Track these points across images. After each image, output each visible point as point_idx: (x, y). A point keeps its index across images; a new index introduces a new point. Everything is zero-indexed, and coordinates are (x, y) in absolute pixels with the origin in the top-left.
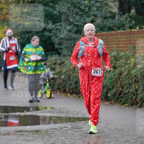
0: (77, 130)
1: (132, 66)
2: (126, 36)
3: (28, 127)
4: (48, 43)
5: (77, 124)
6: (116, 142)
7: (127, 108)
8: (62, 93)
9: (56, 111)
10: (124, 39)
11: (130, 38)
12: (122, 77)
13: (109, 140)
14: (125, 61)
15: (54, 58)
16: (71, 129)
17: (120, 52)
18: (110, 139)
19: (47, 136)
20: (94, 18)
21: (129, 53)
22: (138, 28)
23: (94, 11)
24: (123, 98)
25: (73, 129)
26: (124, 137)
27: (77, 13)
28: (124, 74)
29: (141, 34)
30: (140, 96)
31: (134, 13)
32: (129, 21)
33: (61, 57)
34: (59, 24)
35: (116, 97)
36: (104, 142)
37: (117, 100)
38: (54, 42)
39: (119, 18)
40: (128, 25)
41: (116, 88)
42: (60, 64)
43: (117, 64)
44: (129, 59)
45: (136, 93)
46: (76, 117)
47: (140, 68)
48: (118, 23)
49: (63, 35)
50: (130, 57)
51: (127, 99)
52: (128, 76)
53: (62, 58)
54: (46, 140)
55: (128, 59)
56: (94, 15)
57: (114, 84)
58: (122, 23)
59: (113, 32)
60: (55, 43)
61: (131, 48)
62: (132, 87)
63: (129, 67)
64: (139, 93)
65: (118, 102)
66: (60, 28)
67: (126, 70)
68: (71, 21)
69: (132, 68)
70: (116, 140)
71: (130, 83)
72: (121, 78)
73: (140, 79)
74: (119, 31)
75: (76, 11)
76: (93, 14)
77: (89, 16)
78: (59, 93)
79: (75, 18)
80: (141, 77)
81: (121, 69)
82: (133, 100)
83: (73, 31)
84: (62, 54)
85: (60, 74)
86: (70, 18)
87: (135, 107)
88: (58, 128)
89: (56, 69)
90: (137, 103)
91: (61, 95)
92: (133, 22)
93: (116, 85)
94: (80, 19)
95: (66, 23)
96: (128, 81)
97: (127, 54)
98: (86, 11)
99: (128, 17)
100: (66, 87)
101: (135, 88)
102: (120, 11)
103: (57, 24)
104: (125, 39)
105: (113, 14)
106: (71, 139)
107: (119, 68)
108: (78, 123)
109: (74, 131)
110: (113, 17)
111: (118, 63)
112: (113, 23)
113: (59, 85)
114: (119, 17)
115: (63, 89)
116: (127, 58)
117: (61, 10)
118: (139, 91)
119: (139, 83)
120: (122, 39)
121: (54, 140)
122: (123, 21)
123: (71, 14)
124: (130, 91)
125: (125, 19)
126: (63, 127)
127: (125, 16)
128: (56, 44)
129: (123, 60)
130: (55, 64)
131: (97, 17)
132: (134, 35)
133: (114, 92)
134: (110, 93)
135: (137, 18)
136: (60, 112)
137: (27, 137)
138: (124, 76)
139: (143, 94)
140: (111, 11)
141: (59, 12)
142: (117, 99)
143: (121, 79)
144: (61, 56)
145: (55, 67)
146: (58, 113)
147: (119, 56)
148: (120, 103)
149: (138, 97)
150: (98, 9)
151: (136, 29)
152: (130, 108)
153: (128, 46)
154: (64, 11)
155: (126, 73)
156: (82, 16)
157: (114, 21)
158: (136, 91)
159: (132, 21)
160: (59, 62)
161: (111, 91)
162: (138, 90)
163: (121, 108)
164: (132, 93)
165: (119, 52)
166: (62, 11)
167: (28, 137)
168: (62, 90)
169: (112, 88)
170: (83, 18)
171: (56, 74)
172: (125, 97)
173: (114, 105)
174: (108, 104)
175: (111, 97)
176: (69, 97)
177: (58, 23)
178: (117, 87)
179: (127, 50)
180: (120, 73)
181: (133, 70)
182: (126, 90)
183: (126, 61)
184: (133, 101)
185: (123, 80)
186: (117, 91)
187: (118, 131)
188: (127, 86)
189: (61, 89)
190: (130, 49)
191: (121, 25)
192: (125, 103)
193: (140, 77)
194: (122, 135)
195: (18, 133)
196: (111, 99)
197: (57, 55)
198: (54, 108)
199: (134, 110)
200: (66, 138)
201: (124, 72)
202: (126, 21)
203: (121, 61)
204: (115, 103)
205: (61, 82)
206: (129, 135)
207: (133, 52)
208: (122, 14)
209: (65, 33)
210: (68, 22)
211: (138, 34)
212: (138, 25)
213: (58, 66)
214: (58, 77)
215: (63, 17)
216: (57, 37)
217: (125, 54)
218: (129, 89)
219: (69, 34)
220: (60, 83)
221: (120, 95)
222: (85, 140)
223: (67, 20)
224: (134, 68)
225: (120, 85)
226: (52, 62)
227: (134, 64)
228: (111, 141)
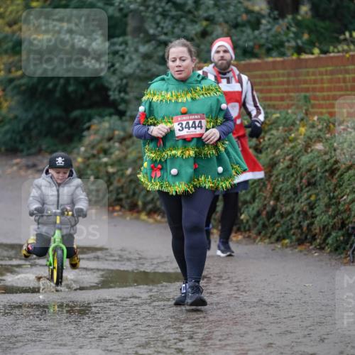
0: (162, 303)
1: (301, 145)
2: (285, 72)
3: (41, 297)
4: (92, 86)
5: (164, 290)
6: (260, 333)
7: (288, 251)
8: (128, 213)
9: (112, 255)
10: (281, 79)
11: (297, 75)
12: (275, 172)
13: (243, 329)
14: (283, 134)
15: (106, 125)
16: (149, 301)
17: (273, 111)
18: (245, 326)
19: (89, 317)
20: (207, 26)
21: (295, 114)
22: (316, 51)
23: (208, 8)
24: (279, 225)
25: (154, 301)
26: (278, 321)
27: (165, 13)
28: (282, 166)
29: (323, 67)
30: (321, 220)
31: (306, 13)
32: (294, 33)
33: (126, 121)
34: (121, 39)
35: (261, 222)
36: (231, 334)
37: (264, 230)
38: (106, 84)
39: (269, 27)
40: (293, 44)
41: (262, 201)
42: (122, 140)
43: (264, 140)
44: (294, 129)
45: (310, 213)
46: (161, 271)
47: (321, 150)
48: (267, 39)
49: (131, 68)
50: (296, 124)
51: (288, 227)
52: (291, 170)
53: (127, 124)
54: (86, 329)
55: (292, 127)
56: (207, 19)
57: (255, 190)
58: (278, 38)
59: (254, 61)
60: (109, 86)
61: (299, 101)
62: (301, 197)
63: (292, 147)
64: (318, 213)
65: (266, 234)
66: (123, 50)
67: (285, 156)
68: (151, 31)
69: (300, 151)
70: (260, 330)
71: (297, 189)
72: (274, 176)
73: (321, 177)
74: (270, 59)
75: (162, 7)
76: (205, 15)
77: (195, 19)
78: (120, 210)
79: (162, 25)
80: (323, 173)
81: (275, 152)
82: (302, 230)
83: (155, 58)
84: (128, 113)
85: (121, 165)
86: (147, 26)
87: (309, 247)
88: (114, 298)
89: (112, 150)
90: (314, 238)
91: (123, 217)
92: (306, 37)
93: (261, 193)
94: (173, 28)
95: (139, 37)
96: (290, 182)
97: (288, 116)
98: (187, 8)
99: (293, 25)
100: (136, 197)
101: (308, 201)
102: (272, 9)
103: (115, 40)
104: (285, 79)
105: (254, 15)
106: (149, 326)
107: (269, 150)
108: (166, 286)
109: (154, 307)
110: (256, 24)
111: (266, 139)
112: (256, 38)
113: (120, 191)
114: (269, 22)
115: (129, 201)
116: (287, 126)
117: (125, 4)
118: (318, 208)
119: (319, 187)
120: (276, 79)
121: (106, 328)
122: (280, 33)
123: (151, 15)
124: (295, 208)
125: (285, 28)
126: (129, 296)
127: (286, 20)
128: (113, 89)
129: (278, 130)
130: (110, 139)
131: (215, 24)
132: (306, 67)
133: (256, 209)
134: (246, 212)
135: (315, 26)
136: (121, 259)
137: (37, 319)
138: (282, 169)
139: (327, 216)
140: (251, 8)
141: (121, 10)
142: (264, 226)
143: (273, 178)
144: (124, 118)
145: (110, 147)
146: (115, 260)
147: (269, 121)
148: (270, 237)
149: (316, 222)
150: (218, 3)
151: (312, 54)
152: (297, 250)
153: (291, 97)
154: (132, 7)
155: (287, 163)
156: (178, 21)
157: (257, 32)
158: (312, 207)
159: (303, 33)
160: (119, 135)
161: (247, 207)
162: (316, 205)
163: (273, 250)
164: (301, 213)
165: (269, 111)
166: (128, 8)
167: (41, 320)
168: (126, 203)
169: (252, 201)
170: (181, 26)
171: (112, 165)
172: (282, 222)
173: (255, 241)
174: (241, 240)
175: (247, 221)
176: (143, 220)
177: (118, 36)
178: (263, 198)
179: (289, 107)
180: (271, 162)
181: (303, 155)
182: (286, 206)
183: (286, 133)
184: (302, 233)
185: (278, 180)
186: (265, 209)
187: (265, 307)
188: (288, 196)
189: (124, 202)
190: (295, 102)
191: (274, 43)
192: (284, 238)
193: (320, 174)
194: (273, 316)
195: (17, 311)
196: (249, 226)
197: (115, 118)
198: (107, 249)
199: (305, 255)
200: (136, 325)
201: (282, 160)
202: (286, 34)
203: (274, 132)
204: (259, 238)
205: (125, 185)
206: (293, 317)
207: (304, 111)
208: (277, 16)
209: (135, 63)
210: (142, 35)
211: (316, 67)
212: (317, 44)
213: (117, 145)
214: (118, 171)
215: (132, 23)
216: (114, 72)
217: (284, 114)
218: (294, 203)
219: (146, 65)
220: (122, 187)
221: (271, 218)
222: (182, 328)
223: (140, 30)
224: (306, 151)
225: (271, 193)
226: (104, 134)
227: (305, 142)
228: (246, 333)
